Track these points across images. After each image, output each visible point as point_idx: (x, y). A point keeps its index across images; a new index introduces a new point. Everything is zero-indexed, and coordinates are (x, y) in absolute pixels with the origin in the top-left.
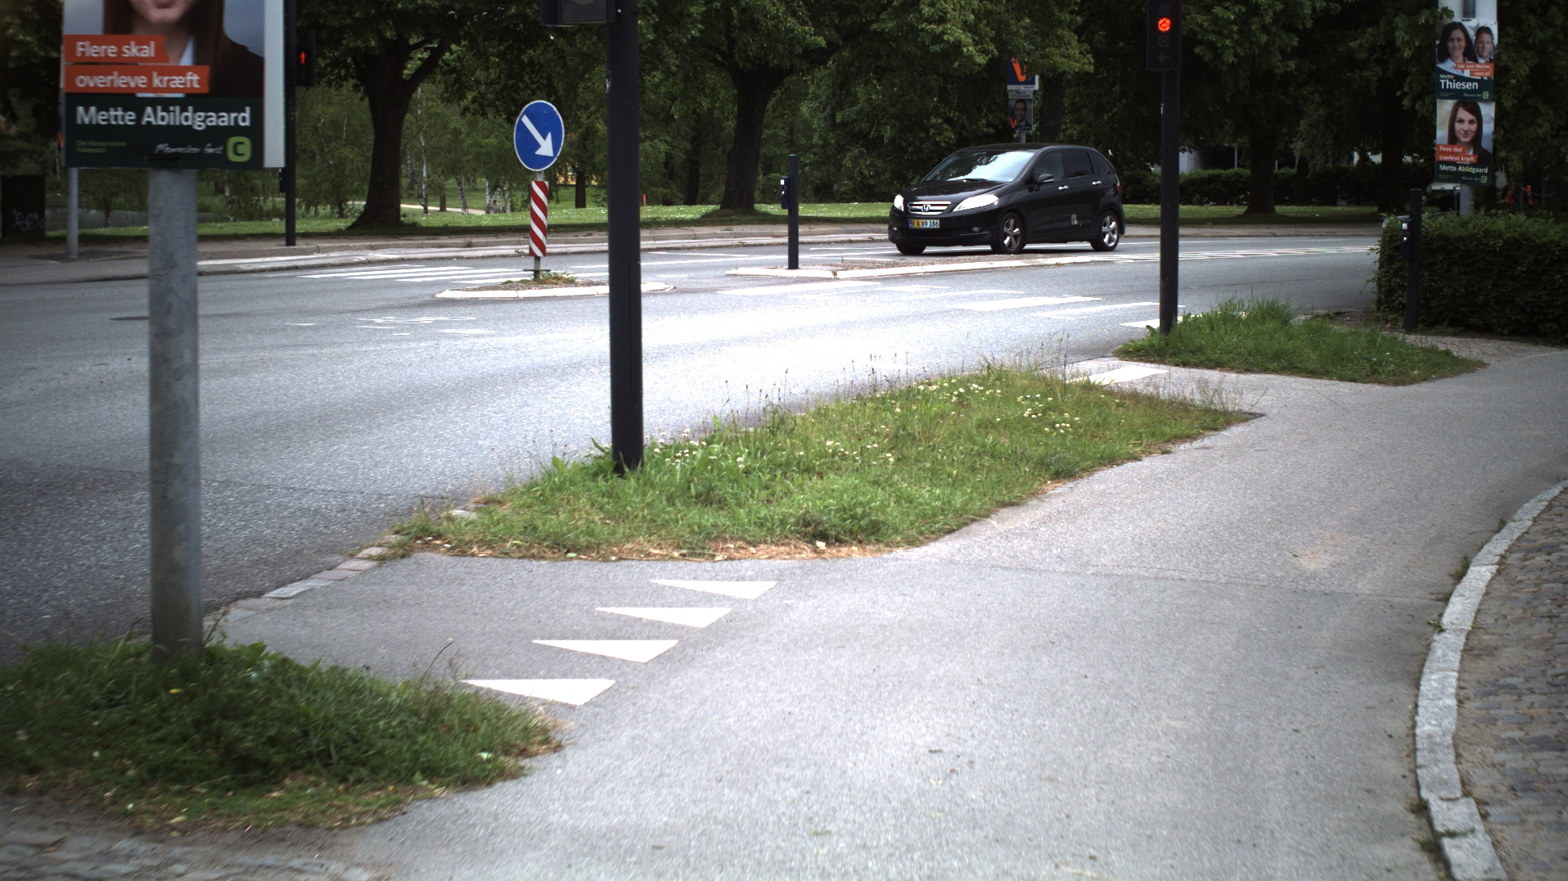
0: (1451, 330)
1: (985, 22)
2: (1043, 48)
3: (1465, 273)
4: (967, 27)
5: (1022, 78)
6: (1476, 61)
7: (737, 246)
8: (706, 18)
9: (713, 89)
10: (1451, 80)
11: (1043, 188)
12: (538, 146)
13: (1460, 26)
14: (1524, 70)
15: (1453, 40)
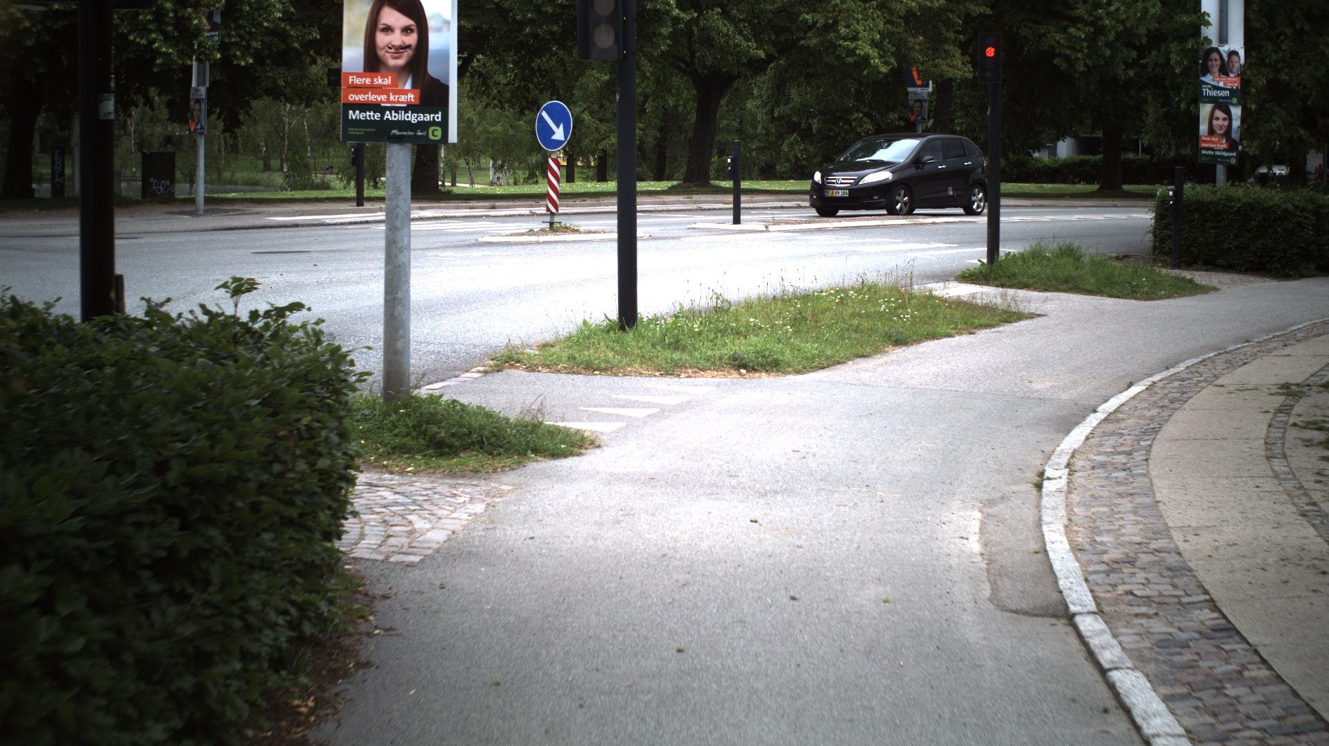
0: (1204, 267)
1: (887, 40)
2: (934, 60)
3: (1215, 228)
4: (874, 44)
5: (919, 82)
6: (1228, 75)
7: (696, 210)
8: (672, 36)
9: (678, 89)
10: (1210, 89)
11: (926, 167)
12: (553, 133)
13: (1217, 50)
14: (1262, 81)
15: (1211, 60)
